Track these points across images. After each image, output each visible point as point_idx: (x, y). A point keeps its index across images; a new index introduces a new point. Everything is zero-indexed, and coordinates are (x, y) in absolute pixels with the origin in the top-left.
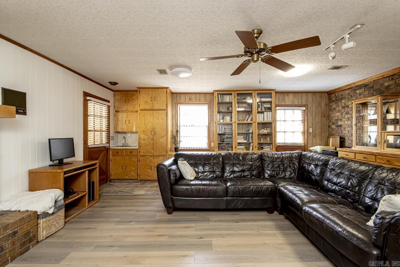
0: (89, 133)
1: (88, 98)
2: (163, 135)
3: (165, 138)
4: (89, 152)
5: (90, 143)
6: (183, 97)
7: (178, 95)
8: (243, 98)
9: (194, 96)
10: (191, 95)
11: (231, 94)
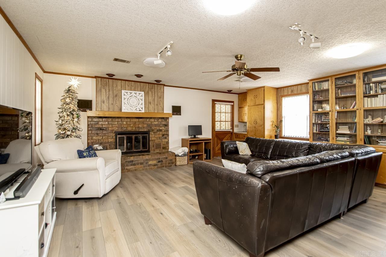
0: (216, 122)
1: (215, 102)
2: (261, 124)
3: (263, 126)
4: (216, 134)
5: (217, 128)
6: (286, 90)
7: (282, 89)
8: (346, 82)
9: (295, 88)
10: (293, 87)
11: (328, 80)
